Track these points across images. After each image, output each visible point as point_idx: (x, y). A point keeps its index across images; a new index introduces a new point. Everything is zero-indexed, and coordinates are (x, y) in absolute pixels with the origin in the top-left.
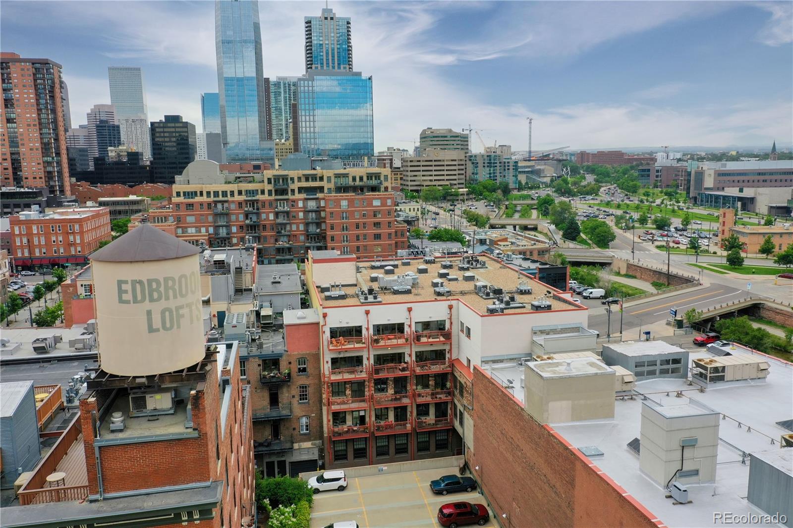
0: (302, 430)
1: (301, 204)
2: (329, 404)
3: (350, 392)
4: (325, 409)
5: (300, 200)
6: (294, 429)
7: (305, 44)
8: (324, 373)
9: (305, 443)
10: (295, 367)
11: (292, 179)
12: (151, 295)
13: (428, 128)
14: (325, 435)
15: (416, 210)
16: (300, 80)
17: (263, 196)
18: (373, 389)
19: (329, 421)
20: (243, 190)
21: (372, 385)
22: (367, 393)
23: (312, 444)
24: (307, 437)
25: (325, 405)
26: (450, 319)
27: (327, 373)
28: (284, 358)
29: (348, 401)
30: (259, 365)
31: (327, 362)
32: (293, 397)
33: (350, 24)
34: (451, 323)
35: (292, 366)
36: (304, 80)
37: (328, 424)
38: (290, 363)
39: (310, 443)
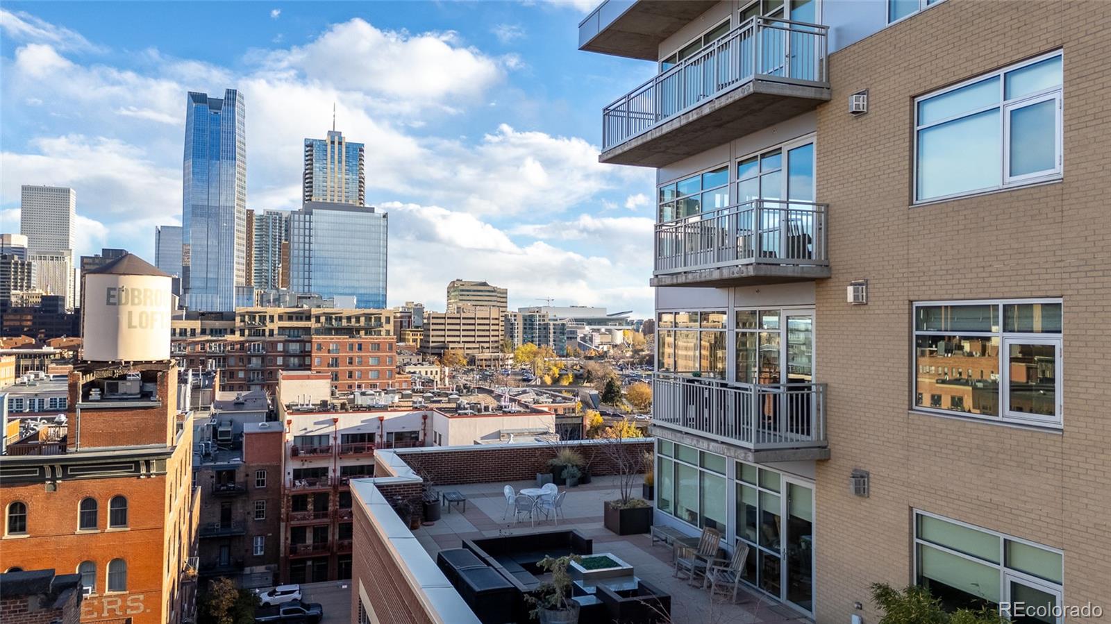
0: (257, 552)
1: (280, 347)
2: (289, 519)
3: (312, 507)
4: (283, 525)
5: (280, 342)
6: (247, 551)
7: (303, 170)
8: (284, 485)
9: (258, 568)
10: (253, 479)
11: (272, 318)
12: (133, 300)
13: (458, 280)
14: (282, 555)
15: (434, 373)
16: (293, 213)
17: (232, 336)
18: (338, 504)
19: (286, 539)
20: (208, 328)
21: (338, 499)
22: (331, 509)
23: (266, 569)
24: (260, 561)
25: (283, 521)
26: (424, 430)
27: (288, 485)
28: (242, 469)
29: (309, 516)
30: (212, 477)
31: (289, 474)
32: (249, 513)
33: (363, 151)
34: (425, 435)
35: (249, 478)
36: (299, 212)
37: (285, 543)
38: (247, 475)
39: (264, 567)
